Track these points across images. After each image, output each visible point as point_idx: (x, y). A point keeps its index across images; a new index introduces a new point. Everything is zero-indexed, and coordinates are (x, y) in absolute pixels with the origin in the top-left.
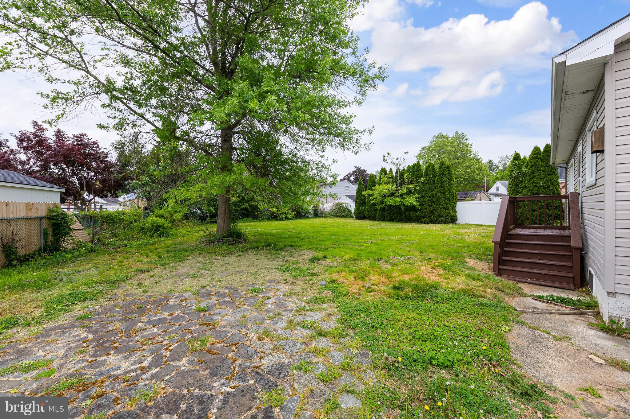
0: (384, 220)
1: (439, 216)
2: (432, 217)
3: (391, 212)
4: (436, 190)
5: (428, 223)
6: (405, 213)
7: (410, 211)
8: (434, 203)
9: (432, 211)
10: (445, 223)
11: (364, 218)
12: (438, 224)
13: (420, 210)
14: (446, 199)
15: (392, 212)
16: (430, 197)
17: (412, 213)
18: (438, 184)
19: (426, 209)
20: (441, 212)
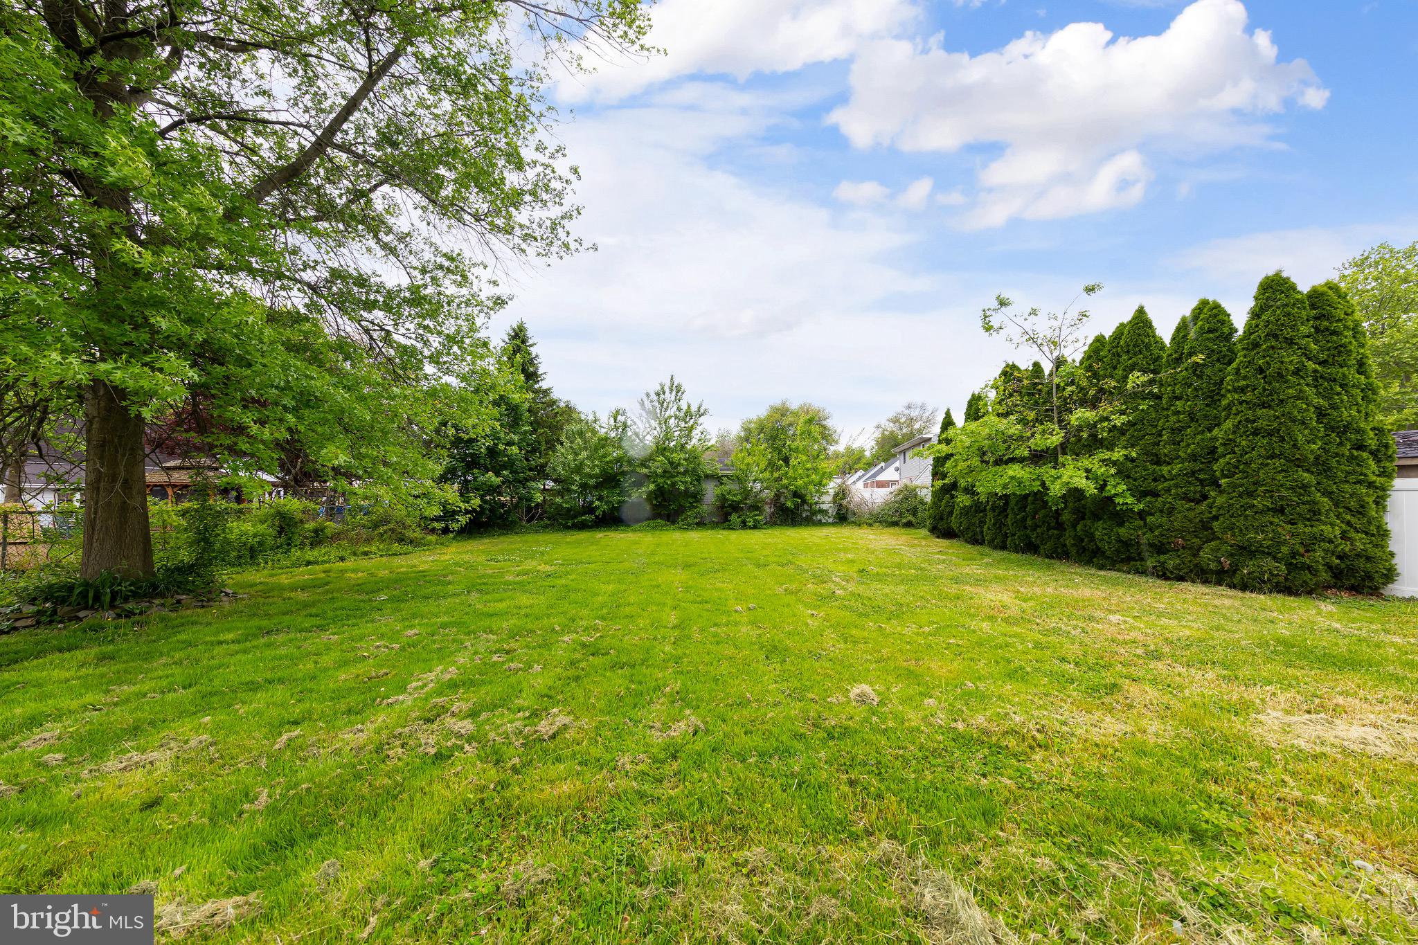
0: (1003, 547)
1: (1247, 551)
2: (1205, 554)
3: (1024, 519)
4: (1228, 425)
5: (1181, 579)
6: (1074, 526)
7: (1096, 517)
8: (1215, 483)
9: (1205, 526)
10: (1288, 589)
11: (948, 534)
12: (1244, 587)
13: (1142, 515)
14: (1299, 463)
15: (1029, 522)
16: (1193, 458)
17: (1100, 529)
18: (1243, 390)
19: (1171, 512)
20: (1262, 529)
